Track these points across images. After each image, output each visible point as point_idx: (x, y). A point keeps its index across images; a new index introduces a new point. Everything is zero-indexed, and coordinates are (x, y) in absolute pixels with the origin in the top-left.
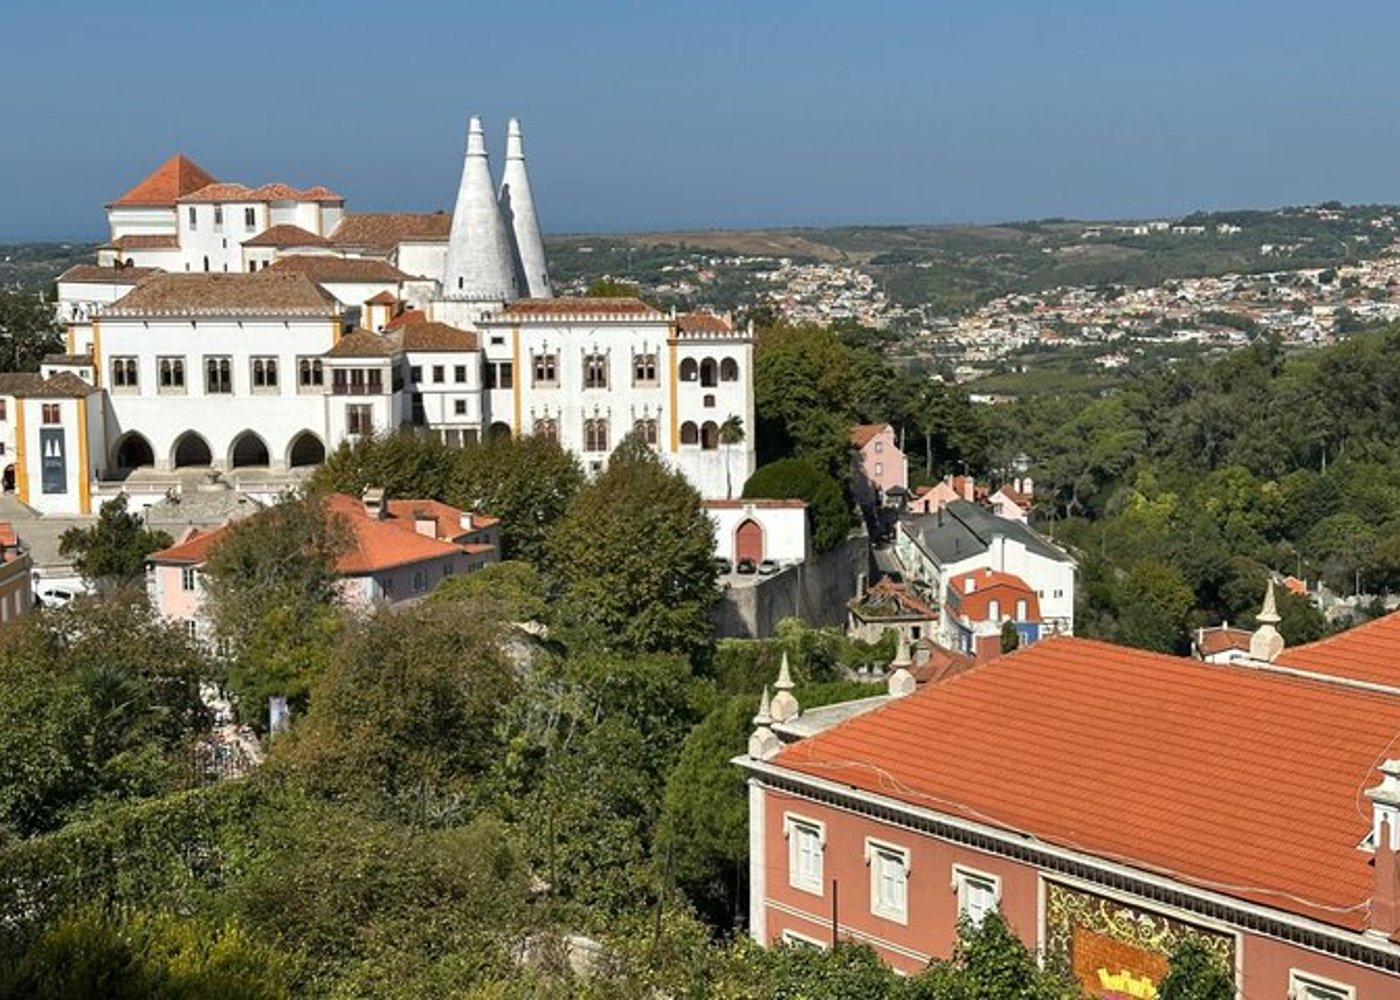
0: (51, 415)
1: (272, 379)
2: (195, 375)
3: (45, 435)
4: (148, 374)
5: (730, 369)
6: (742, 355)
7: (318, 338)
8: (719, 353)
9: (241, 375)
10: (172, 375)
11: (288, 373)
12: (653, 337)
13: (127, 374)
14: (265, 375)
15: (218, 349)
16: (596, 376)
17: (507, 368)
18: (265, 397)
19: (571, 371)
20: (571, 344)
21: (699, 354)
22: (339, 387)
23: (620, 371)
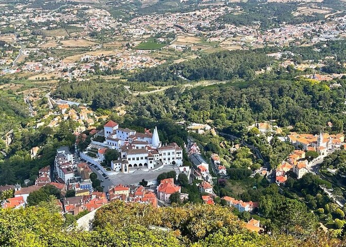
0: (126, 165)
1: (143, 159)
2: (136, 159)
3: (125, 167)
4: (131, 159)
5: (180, 153)
6: (182, 151)
7: (147, 155)
8: (179, 151)
9: (140, 159)
10: (134, 159)
11: (144, 158)
12: (174, 151)
13: (129, 159)
14: (142, 158)
15: (138, 157)
16: (169, 154)
17: (161, 154)
18: (142, 160)
19: (167, 154)
20: (167, 152)
21: (178, 152)
22: (149, 160)
23: (171, 154)
